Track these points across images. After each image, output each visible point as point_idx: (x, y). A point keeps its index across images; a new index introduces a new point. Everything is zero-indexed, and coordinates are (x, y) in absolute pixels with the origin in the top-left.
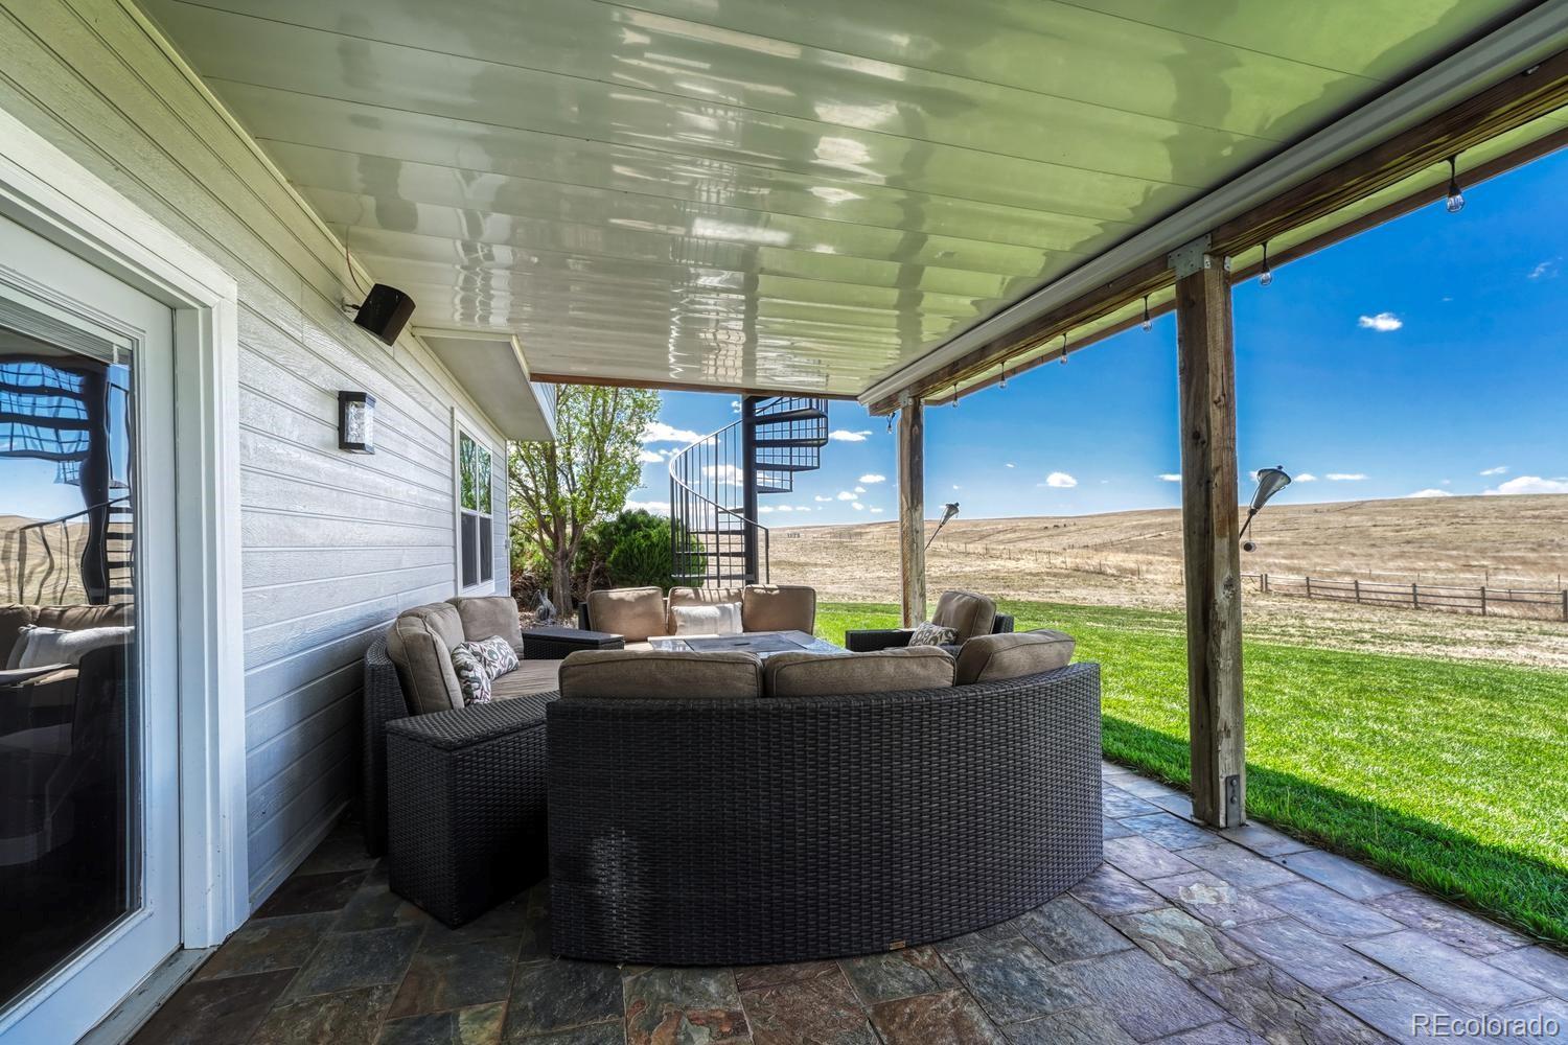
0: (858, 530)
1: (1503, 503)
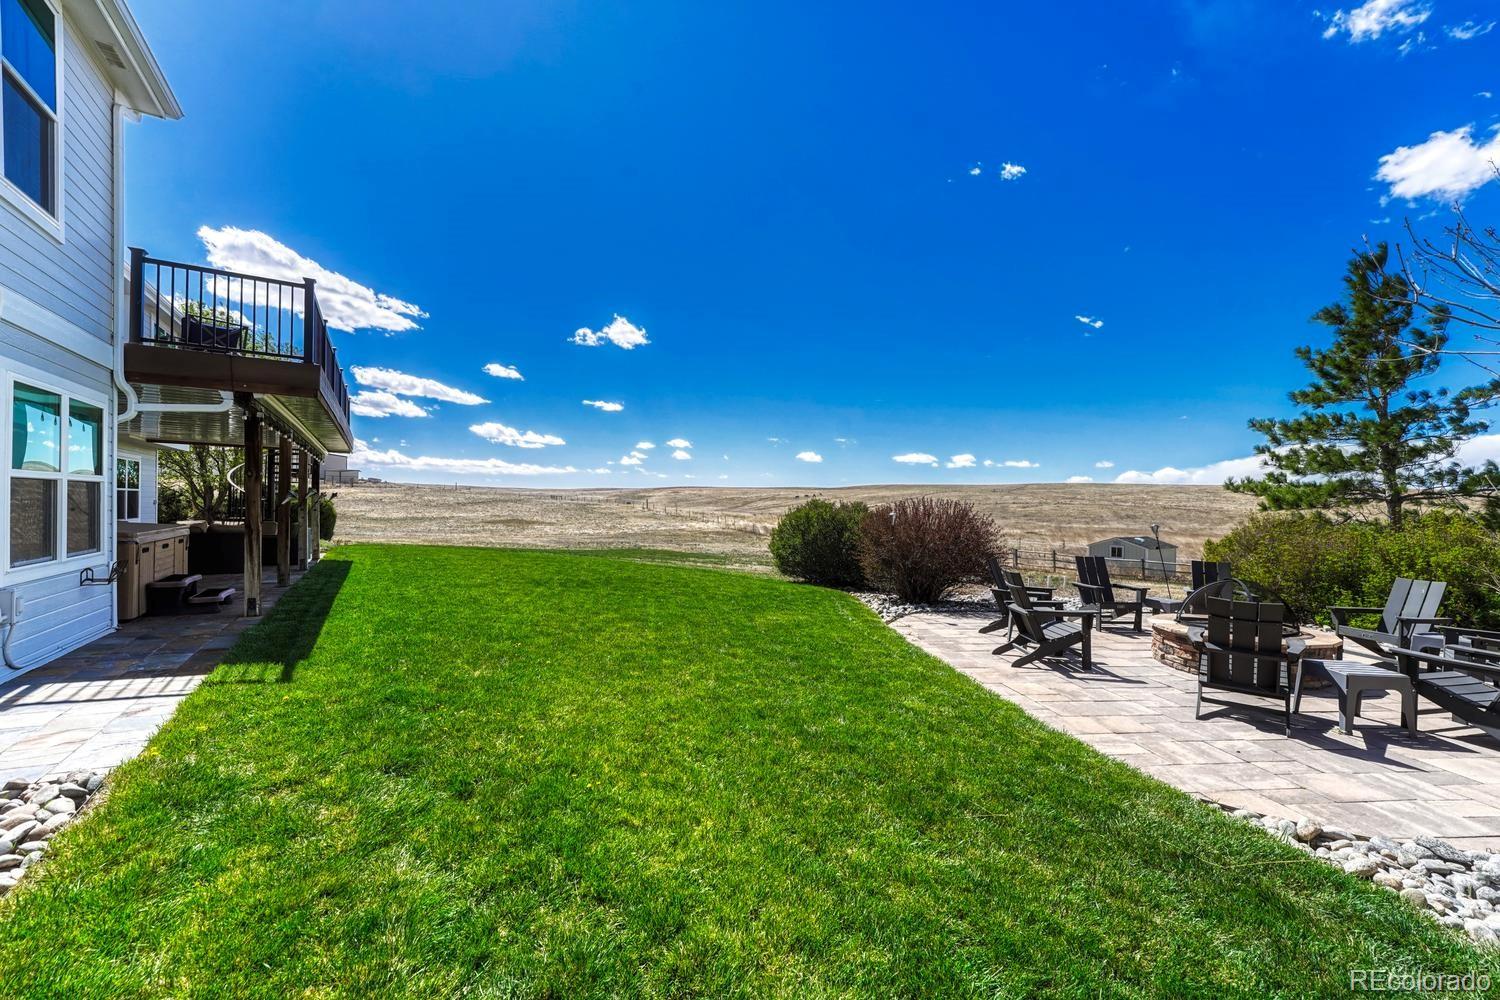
0: (642, 494)
1: (1107, 489)
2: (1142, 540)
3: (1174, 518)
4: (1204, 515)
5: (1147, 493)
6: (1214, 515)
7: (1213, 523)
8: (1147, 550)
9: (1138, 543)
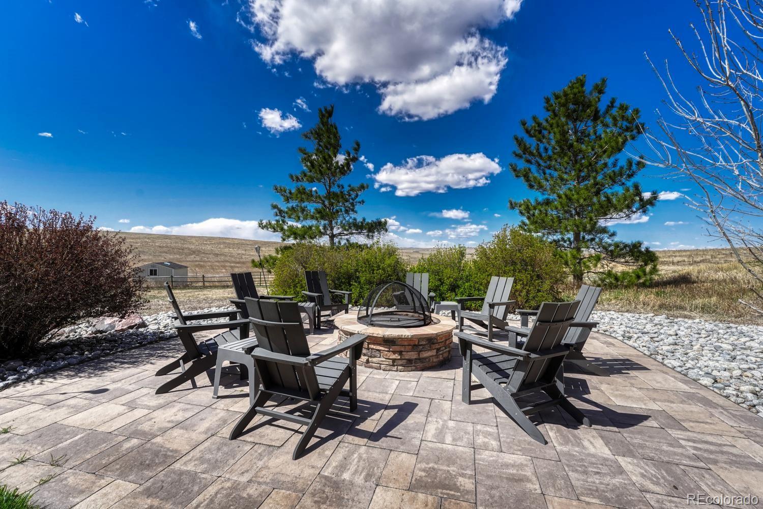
2: (169, 264)
3: (166, 253)
4: (181, 251)
5: (148, 238)
6: (186, 251)
7: (186, 255)
8: (173, 270)
9: (167, 265)
